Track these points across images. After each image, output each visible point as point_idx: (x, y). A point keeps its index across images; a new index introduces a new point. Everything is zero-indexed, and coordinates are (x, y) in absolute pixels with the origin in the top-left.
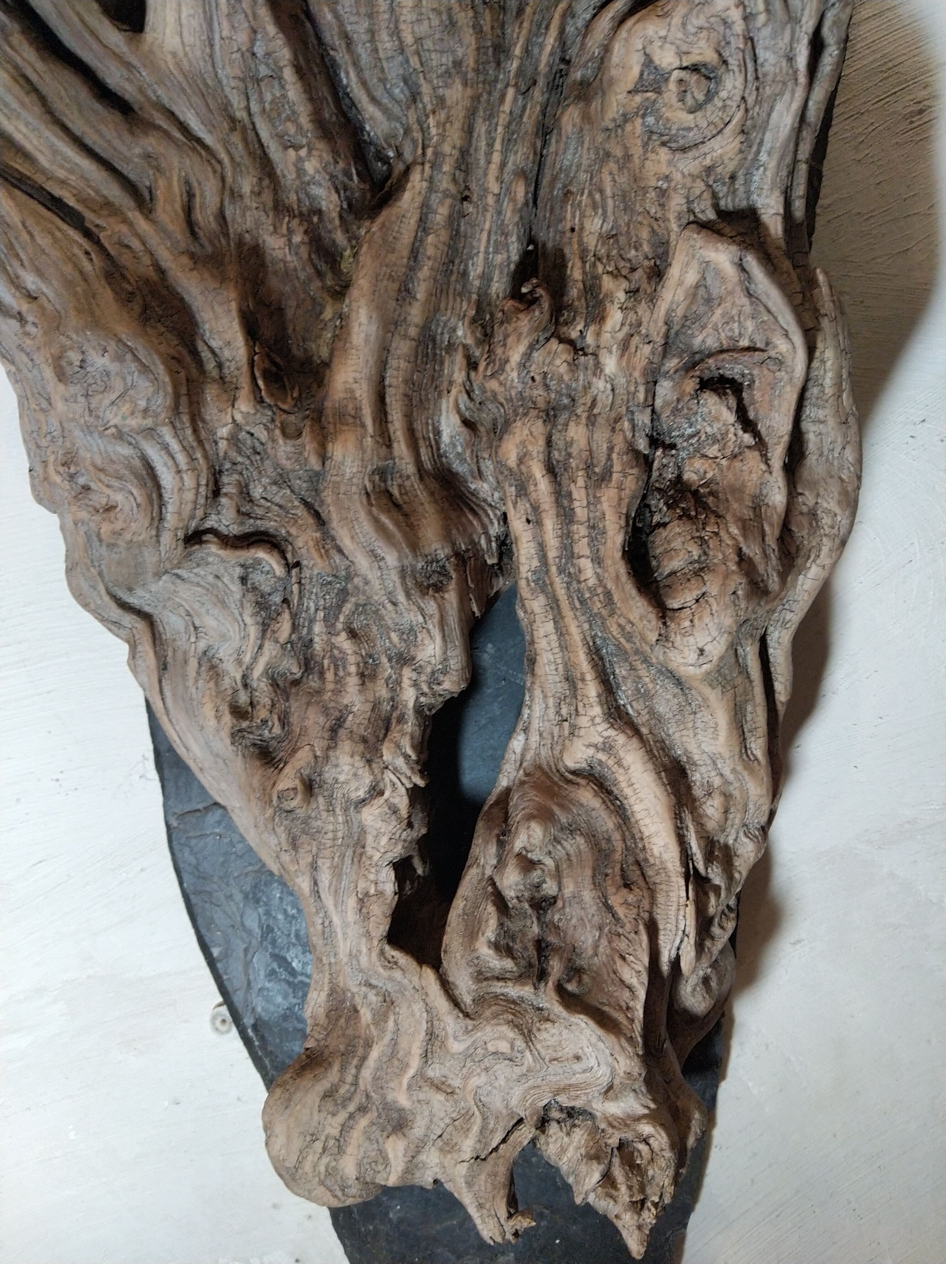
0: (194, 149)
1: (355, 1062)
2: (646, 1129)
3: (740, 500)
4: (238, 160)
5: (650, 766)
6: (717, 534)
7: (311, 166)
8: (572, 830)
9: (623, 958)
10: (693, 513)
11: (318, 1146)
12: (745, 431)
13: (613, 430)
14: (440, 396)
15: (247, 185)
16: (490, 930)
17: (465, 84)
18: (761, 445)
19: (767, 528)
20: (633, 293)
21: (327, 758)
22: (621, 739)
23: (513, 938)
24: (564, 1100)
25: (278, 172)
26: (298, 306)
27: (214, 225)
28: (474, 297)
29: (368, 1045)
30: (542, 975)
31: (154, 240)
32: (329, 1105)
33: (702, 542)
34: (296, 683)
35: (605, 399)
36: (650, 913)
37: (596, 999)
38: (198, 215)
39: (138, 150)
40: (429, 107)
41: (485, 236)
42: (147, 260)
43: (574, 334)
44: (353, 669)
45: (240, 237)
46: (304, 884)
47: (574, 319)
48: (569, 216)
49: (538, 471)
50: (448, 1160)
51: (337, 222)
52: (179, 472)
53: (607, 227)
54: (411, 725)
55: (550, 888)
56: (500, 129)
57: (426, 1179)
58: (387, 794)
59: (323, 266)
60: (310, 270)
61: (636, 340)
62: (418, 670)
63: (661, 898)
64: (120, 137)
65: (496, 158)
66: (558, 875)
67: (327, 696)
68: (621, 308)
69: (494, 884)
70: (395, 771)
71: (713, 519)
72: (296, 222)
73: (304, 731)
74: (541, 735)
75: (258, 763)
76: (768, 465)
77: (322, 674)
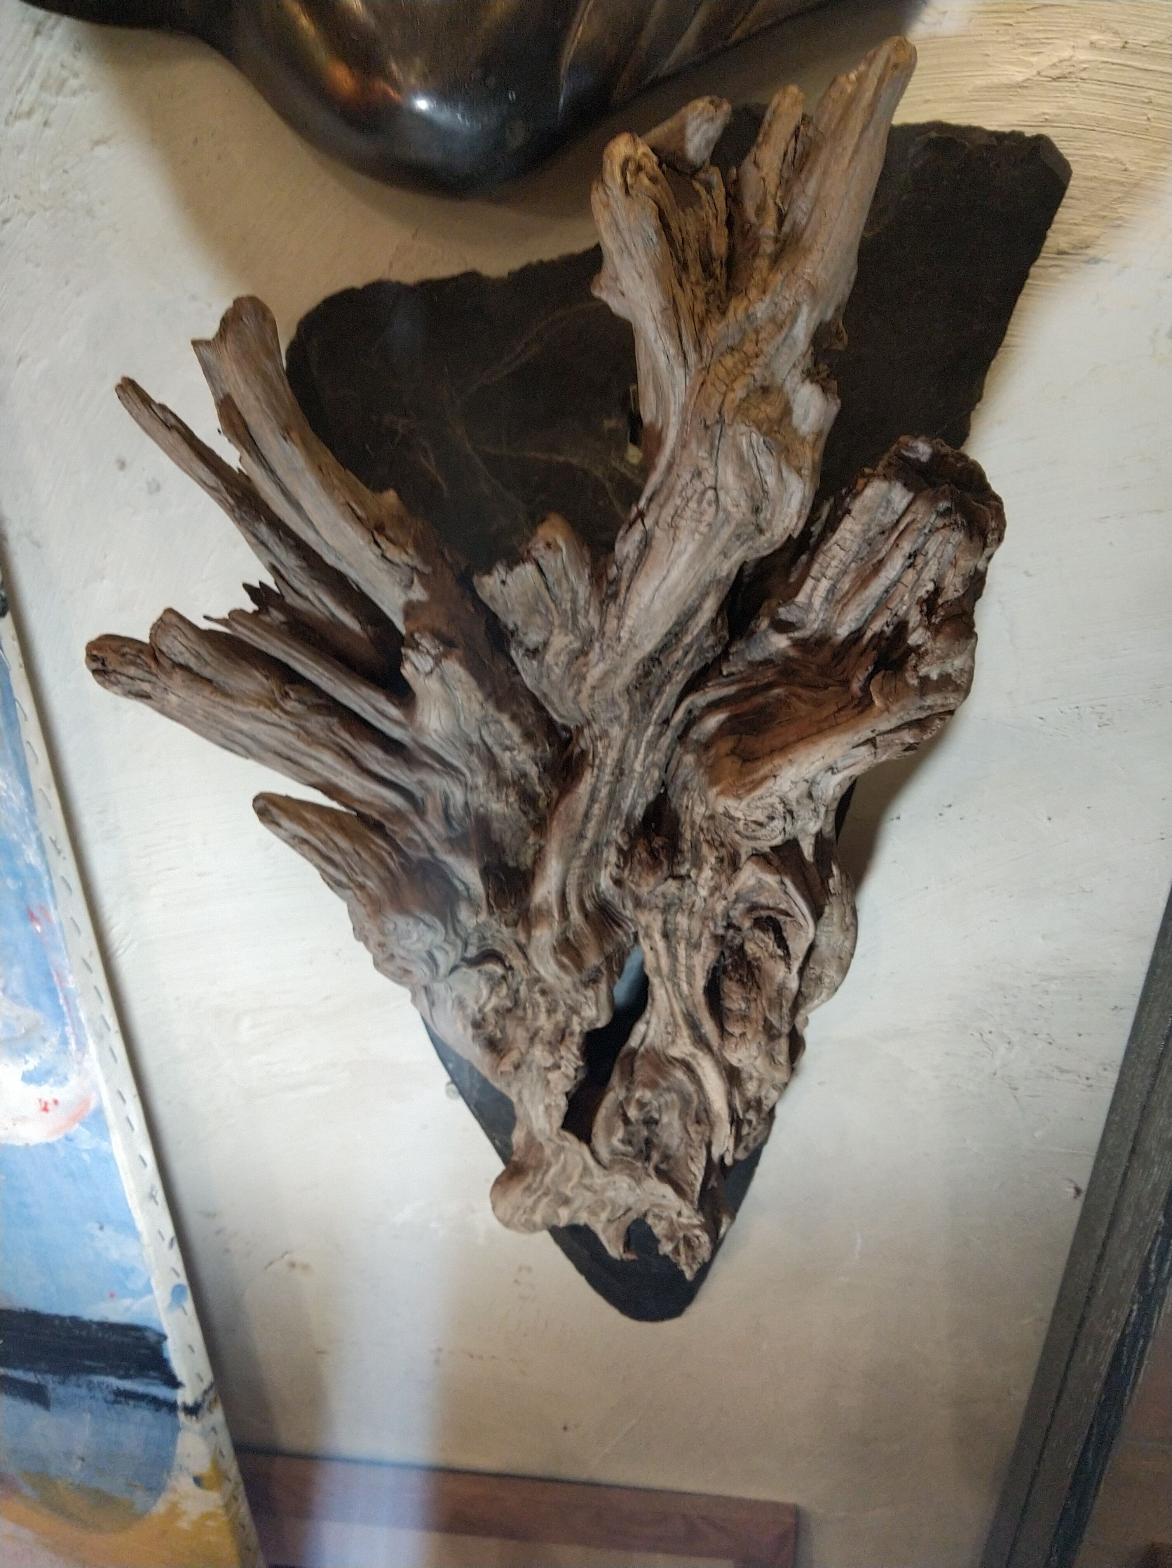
0: (448, 774)
1: (542, 1172)
2: (698, 1232)
3: (771, 985)
4: (474, 768)
5: (716, 1069)
6: (755, 1000)
7: (521, 757)
8: (669, 1090)
9: (692, 1159)
10: (745, 980)
11: (521, 1211)
12: (779, 947)
13: (703, 924)
14: (600, 870)
15: (480, 780)
16: (620, 1133)
17: (622, 727)
18: (787, 956)
19: (784, 1003)
20: (720, 860)
21: (528, 1052)
22: (700, 1054)
23: (633, 1135)
24: (656, 1210)
25: (499, 759)
26: (513, 835)
27: (461, 812)
28: (624, 817)
29: (549, 1165)
30: (648, 1158)
31: (426, 833)
32: (527, 1194)
33: (747, 1000)
34: (509, 1010)
35: (699, 904)
36: (710, 1138)
37: (675, 1176)
38: (452, 811)
39: (415, 779)
40: (597, 733)
41: (632, 791)
42: (423, 846)
43: (683, 871)
44: (543, 1010)
45: (477, 810)
46: (514, 1099)
47: (683, 862)
48: (685, 800)
49: (657, 936)
50: (593, 1219)
51: (536, 781)
52: (447, 953)
53: (708, 813)
54: (577, 1039)
55: (656, 1116)
56: (644, 744)
57: (581, 1223)
58: (563, 1069)
59: (527, 808)
60: (520, 813)
61: (717, 894)
62: (582, 1019)
63: (716, 1130)
64: (403, 773)
65: (641, 756)
66: (660, 1110)
67: (528, 1022)
68: (712, 869)
69: (623, 1108)
70: (568, 1060)
71: (755, 989)
72: (511, 788)
73: (515, 1039)
74: (656, 1032)
75: (488, 1050)
76: (789, 968)
77: (525, 1009)
